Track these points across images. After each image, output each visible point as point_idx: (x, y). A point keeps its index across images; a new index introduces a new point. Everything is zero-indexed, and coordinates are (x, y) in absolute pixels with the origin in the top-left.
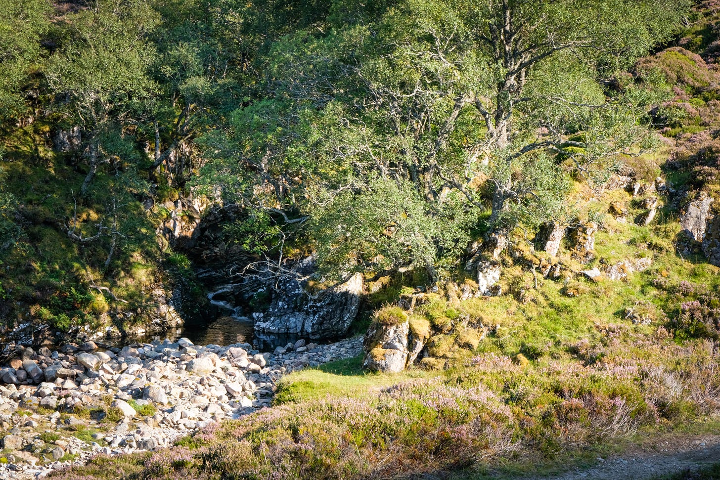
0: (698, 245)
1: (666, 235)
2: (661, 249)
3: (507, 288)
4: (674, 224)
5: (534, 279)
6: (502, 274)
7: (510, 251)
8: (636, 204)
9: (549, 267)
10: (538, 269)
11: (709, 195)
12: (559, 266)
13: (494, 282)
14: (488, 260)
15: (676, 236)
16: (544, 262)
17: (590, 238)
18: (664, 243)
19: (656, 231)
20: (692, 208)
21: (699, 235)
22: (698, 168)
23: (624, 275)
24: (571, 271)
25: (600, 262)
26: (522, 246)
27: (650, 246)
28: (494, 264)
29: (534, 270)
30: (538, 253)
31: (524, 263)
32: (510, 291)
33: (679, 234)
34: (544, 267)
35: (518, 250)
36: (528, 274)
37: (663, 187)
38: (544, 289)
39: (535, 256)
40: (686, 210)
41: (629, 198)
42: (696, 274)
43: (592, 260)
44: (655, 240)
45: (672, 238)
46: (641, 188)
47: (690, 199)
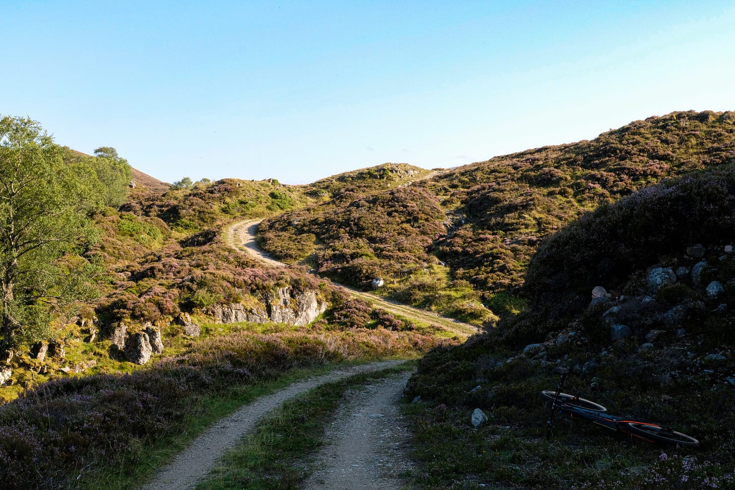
0: (121, 352)
1: (103, 348)
2: (101, 355)
3: (16, 381)
4: (107, 341)
5: (32, 375)
6: (13, 373)
7: (16, 359)
8: (83, 332)
9: (40, 367)
10: (35, 369)
11: (125, 325)
12: (46, 367)
13: (8, 377)
14: (5, 365)
15: (109, 347)
16: (37, 365)
17: (62, 350)
18: (103, 352)
19: (98, 346)
20: (117, 332)
21: (121, 346)
22: (116, 311)
23: (83, 370)
24: (53, 369)
25: (69, 363)
26: (24, 356)
27: (95, 354)
28: (8, 367)
29: (31, 370)
30: (33, 360)
31: (27, 366)
32: (19, 382)
33: (111, 346)
34: (38, 367)
35: (22, 359)
36: (28, 372)
37: (97, 322)
38: (38, 380)
39: (32, 362)
40: (114, 333)
41: (79, 328)
42: (122, 368)
43: (65, 362)
44: (98, 350)
45: (107, 349)
46: (85, 323)
47: (115, 327)
